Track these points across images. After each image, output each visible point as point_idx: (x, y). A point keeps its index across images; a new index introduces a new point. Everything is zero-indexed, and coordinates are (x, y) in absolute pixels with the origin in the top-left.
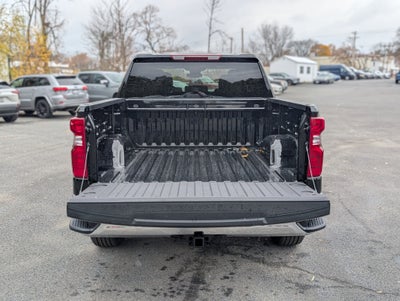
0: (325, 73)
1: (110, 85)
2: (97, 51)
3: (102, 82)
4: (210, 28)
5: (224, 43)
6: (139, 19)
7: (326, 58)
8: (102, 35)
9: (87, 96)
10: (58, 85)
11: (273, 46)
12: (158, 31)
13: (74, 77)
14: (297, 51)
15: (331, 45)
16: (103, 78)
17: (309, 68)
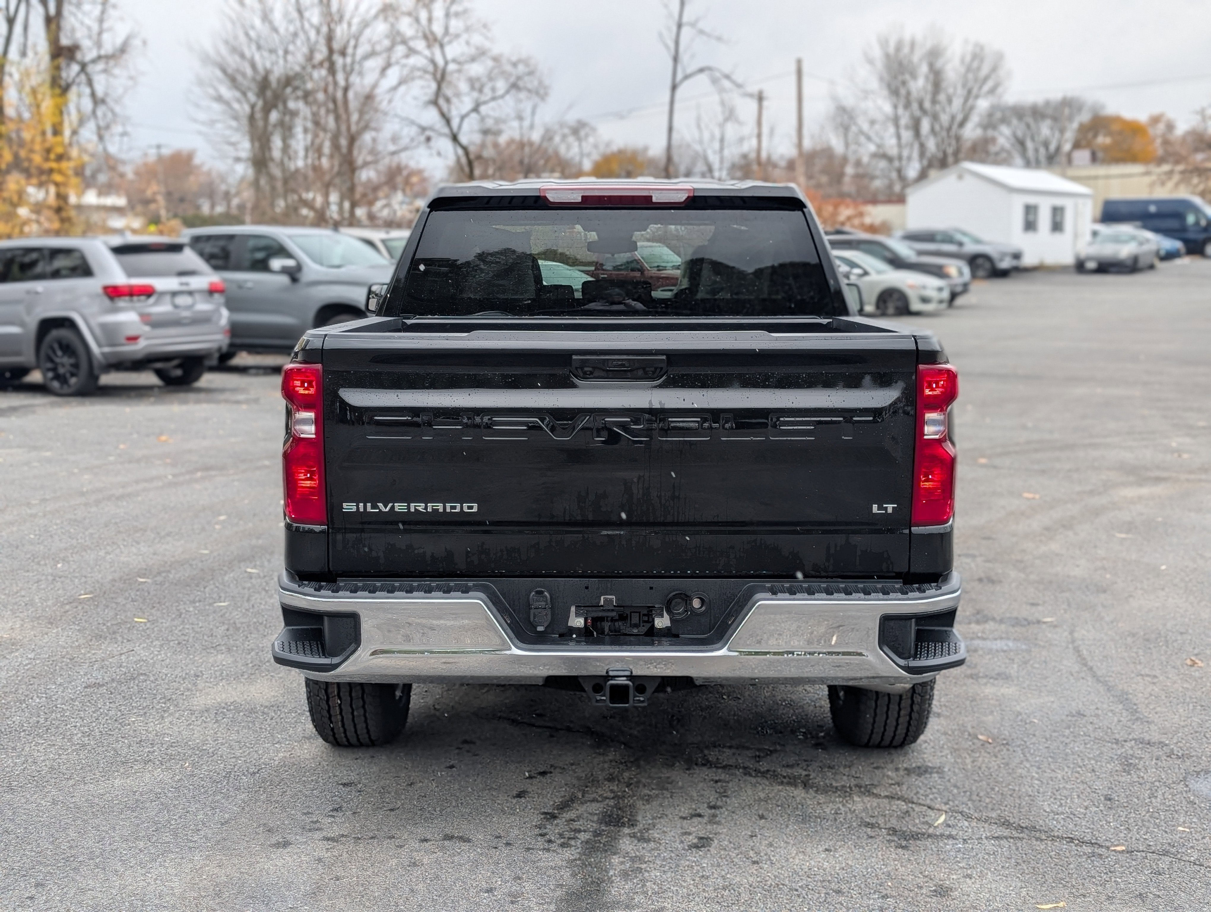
0: (1126, 229)
1: (306, 276)
2: (245, 147)
3: (276, 263)
4: (676, 59)
5: (730, 115)
6: (406, 26)
7: (1137, 169)
8: (264, 85)
9: (225, 316)
10: (120, 279)
11: (925, 125)
12: (476, 69)
13: (176, 248)
14: (1021, 143)
15: (1155, 120)
16: (282, 251)
17: (1057, 212)
